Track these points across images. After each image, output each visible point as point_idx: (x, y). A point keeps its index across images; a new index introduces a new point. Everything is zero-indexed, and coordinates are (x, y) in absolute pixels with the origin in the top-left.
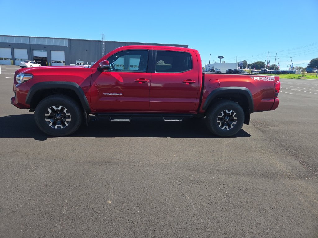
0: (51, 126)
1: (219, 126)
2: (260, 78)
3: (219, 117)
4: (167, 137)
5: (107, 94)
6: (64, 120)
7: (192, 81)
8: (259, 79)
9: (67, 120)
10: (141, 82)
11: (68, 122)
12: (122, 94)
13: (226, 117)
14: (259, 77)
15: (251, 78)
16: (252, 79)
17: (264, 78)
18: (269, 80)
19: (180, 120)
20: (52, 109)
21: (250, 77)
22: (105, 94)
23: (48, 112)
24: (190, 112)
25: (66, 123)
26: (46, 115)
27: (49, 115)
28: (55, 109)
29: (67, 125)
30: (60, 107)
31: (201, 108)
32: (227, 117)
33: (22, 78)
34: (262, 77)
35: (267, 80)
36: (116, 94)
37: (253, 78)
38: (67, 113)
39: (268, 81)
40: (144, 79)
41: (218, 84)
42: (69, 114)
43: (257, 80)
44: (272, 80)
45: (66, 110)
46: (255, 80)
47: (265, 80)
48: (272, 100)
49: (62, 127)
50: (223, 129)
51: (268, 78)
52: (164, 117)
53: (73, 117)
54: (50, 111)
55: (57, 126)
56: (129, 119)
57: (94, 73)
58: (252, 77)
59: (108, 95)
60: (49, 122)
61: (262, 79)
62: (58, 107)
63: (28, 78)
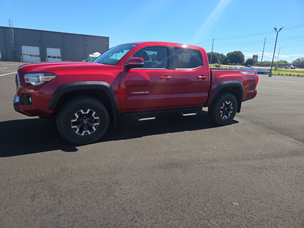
0: (78, 133)
1: (221, 116)
3: (221, 108)
4: (184, 131)
7: (204, 77)
8: (246, 74)
9: (96, 124)
10: (165, 79)
11: (96, 126)
12: (148, 92)
19: (195, 114)
20: (80, 114)
22: (133, 93)
23: (75, 118)
25: (94, 128)
26: (73, 121)
27: (75, 120)
28: (83, 113)
29: (95, 129)
30: (89, 110)
31: (209, 101)
33: (42, 78)
34: (248, 72)
37: (243, 73)
38: (95, 117)
40: (167, 76)
41: (223, 79)
42: (98, 118)
45: (94, 113)
48: (253, 91)
49: (89, 133)
53: (102, 121)
54: (77, 116)
55: (84, 132)
56: (154, 117)
57: (122, 71)
58: (242, 72)
59: (136, 94)
60: (76, 129)
61: (248, 74)
62: (85, 111)
63: (50, 78)
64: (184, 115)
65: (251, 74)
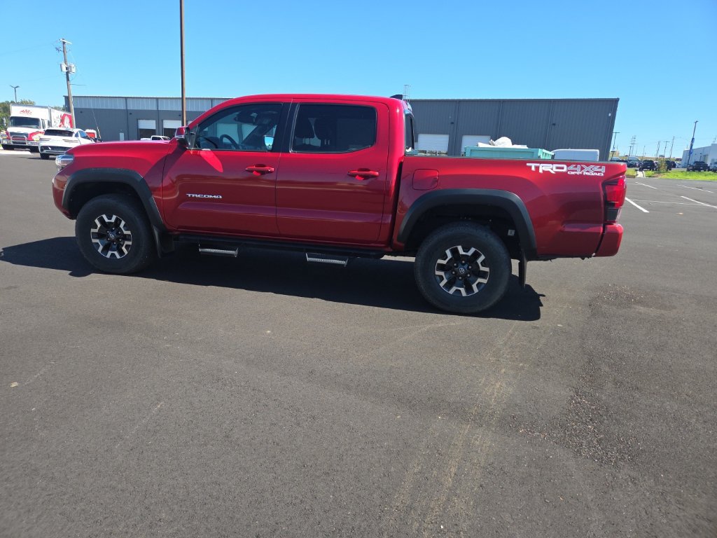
0: (101, 252)
1: (442, 284)
2: (557, 168)
3: (440, 261)
5: (193, 195)
6: (122, 243)
7: (371, 172)
8: (555, 171)
9: (126, 243)
10: (258, 171)
11: (127, 247)
12: (221, 197)
13: (460, 265)
14: (555, 166)
15: (531, 167)
16: (533, 169)
17: (571, 167)
18: (587, 173)
19: (343, 262)
20: (102, 221)
21: (528, 164)
22: (189, 195)
23: (96, 227)
24: (372, 245)
25: (123, 249)
26: (93, 230)
27: (97, 231)
28: (107, 220)
29: (126, 252)
30: (114, 217)
31: (395, 237)
32: (464, 264)
34: (565, 166)
35: (578, 173)
36: (211, 196)
37: (537, 168)
38: (125, 230)
39: (582, 176)
40: (264, 166)
42: (129, 233)
43: (547, 173)
44: (597, 172)
45: (123, 223)
46: (541, 171)
47: (573, 173)
48: (596, 229)
49: (118, 256)
50: (451, 292)
51: (582, 169)
52: (308, 251)
53: (135, 237)
54: (99, 225)
55: (110, 253)
56: (235, 250)
57: (171, 153)
58: (533, 166)
59: (195, 197)
60: (98, 245)
61: (565, 170)
62: (110, 218)
63: (67, 161)
64: (308, 259)
65: (581, 173)
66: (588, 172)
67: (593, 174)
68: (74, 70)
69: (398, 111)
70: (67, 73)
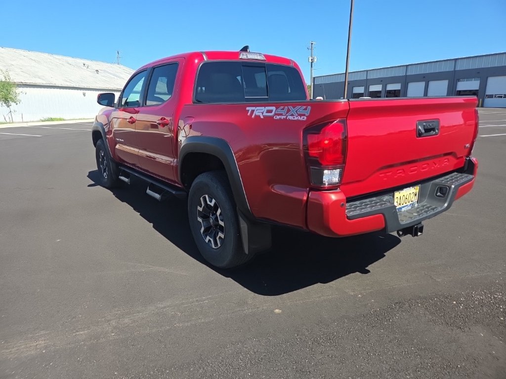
0: (103, 173)
7: (166, 121)
8: (263, 115)
14: (266, 108)
18: (290, 118)
30: (103, 153)
34: (274, 108)
35: (283, 117)
41: (190, 127)
44: (301, 115)
46: (253, 116)
47: (278, 117)
48: (301, 194)
49: (106, 177)
50: (207, 240)
51: (289, 110)
54: (101, 156)
58: (250, 109)
60: (102, 169)
64: (148, 191)
65: (285, 117)
66: (292, 115)
67: (296, 119)
68: (315, 60)
69: (196, 61)
70: (312, 62)
